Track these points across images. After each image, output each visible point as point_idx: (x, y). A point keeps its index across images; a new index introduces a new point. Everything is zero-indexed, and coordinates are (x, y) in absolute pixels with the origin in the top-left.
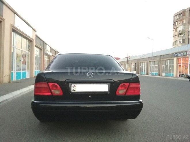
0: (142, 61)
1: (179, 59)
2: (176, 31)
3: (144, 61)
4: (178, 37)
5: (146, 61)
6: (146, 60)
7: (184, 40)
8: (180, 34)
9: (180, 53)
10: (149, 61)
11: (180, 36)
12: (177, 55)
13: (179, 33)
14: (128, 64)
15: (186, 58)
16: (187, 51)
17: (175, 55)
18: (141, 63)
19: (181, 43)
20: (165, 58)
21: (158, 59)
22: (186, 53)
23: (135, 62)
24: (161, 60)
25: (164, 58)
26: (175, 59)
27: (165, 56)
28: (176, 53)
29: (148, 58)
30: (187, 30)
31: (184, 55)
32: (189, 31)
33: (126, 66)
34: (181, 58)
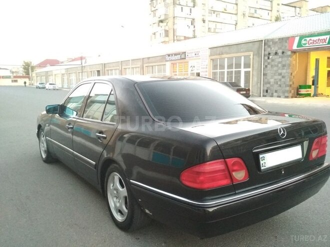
0: (110, 67)
1: (173, 64)
2: (155, 16)
3: (113, 67)
4: (159, 25)
5: (118, 68)
6: (119, 66)
7: (168, 31)
8: (161, 21)
9: (176, 55)
10: (123, 67)
11: (161, 24)
12: (170, 57)
13: (160, 19)
14: (83, 73)
15: (184, 62)
16: (185, 53)
17: (168, 58)
18: (108, 70)
19: (164, 36)
20: (152, 63)
21: (139, 64)
22: (185, 55)
23: (99, 70)
24: (145, 65)
25: (149, 63)
26: (168, 64)
27: (151, 59)
28: (169, 55)
29: (122, 62)
30: (171, 15)
31: (182, 59)
32: (174, 17)
33: (79, 76)
34: (176, 64)
